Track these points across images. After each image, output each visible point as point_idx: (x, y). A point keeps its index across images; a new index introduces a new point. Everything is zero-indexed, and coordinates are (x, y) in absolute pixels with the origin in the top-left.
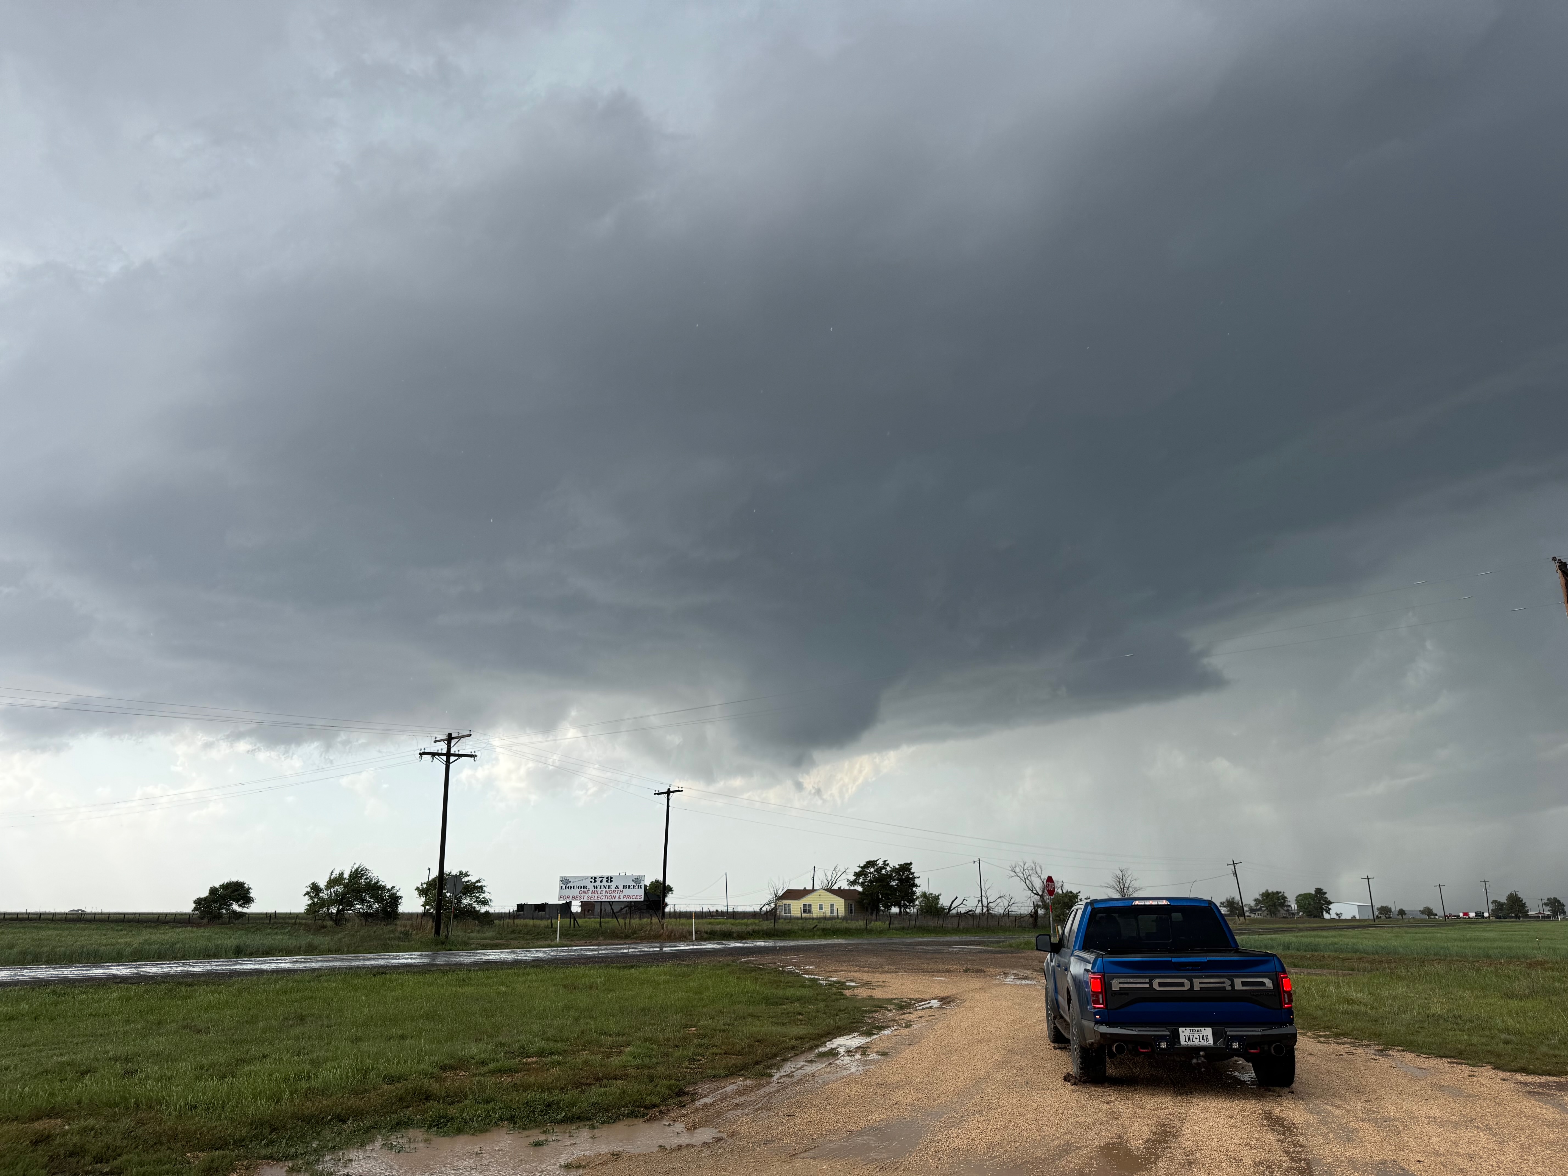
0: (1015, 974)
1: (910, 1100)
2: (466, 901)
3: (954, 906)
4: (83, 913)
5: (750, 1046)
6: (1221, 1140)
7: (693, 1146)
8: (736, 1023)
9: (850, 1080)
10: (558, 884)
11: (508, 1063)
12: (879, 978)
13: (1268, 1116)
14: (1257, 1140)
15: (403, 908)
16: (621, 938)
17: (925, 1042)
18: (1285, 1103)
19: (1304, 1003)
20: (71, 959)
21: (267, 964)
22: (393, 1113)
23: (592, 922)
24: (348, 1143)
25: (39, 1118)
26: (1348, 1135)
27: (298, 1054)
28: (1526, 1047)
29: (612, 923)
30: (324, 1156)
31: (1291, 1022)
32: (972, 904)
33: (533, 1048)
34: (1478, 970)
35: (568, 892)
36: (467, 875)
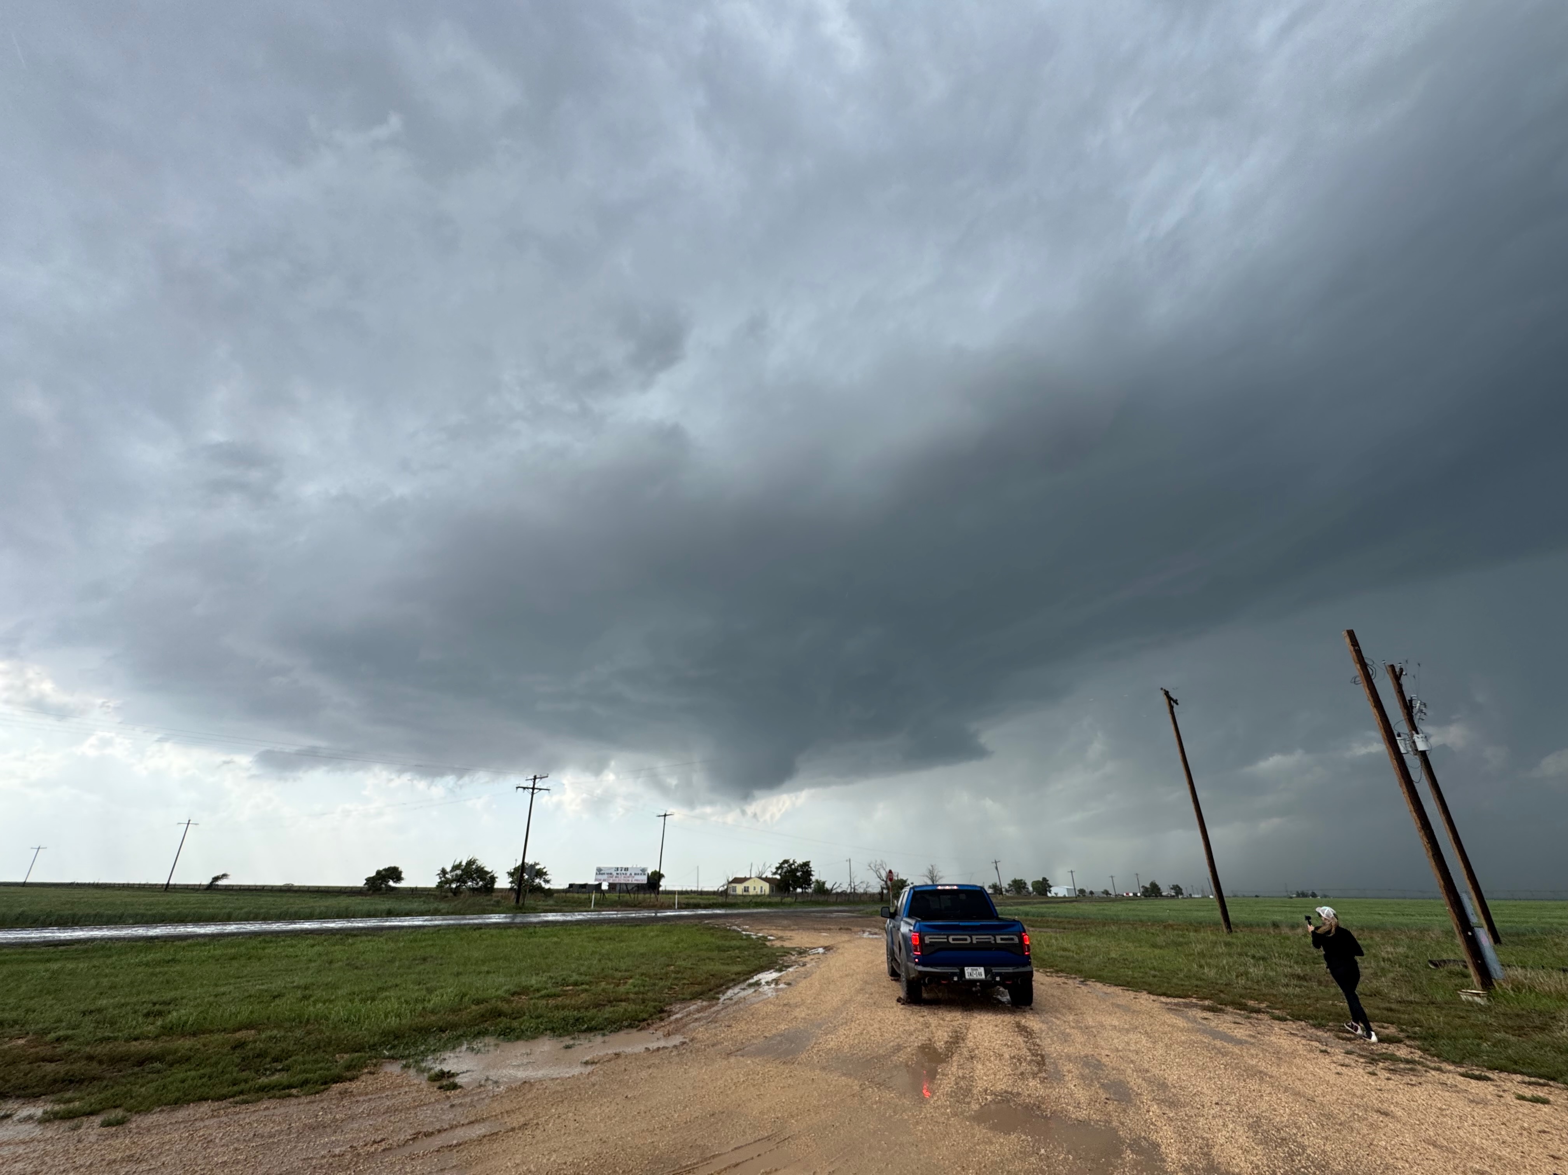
0: (869, 932)
1: (803, 1015)
2: (537, 881)
3: (835, 887)
4: (292, 886)
5: (707, 979)
6: (990, 1042)
7: (667, 1048)
8: (699, 963)
9: (767, 1002)
10: (595, 871)
11: (553, 990)
12: (788, 934)
13: (1018, 1025)
14: (1012, 1041)
15: (497, 885)
16: (632, 907)
17: (814, 976)
18: (1028, 1016)
19: (1038, 951)
20: (279, 918)
21: (407, 922)
22: (476, 1025)
23: (614, 896)
24: (445, 1047)
25: (239, 1030)
26: (1065, 1038)
27: (419, 985)
28: (1165, 980)
29: (627, 897)
30: (427, 1056)
31: (1030, 964)
32: (845, 887)
33: (572, 980)
34: (1136, 929)
35: (600, 877)
36: (538, 864)
